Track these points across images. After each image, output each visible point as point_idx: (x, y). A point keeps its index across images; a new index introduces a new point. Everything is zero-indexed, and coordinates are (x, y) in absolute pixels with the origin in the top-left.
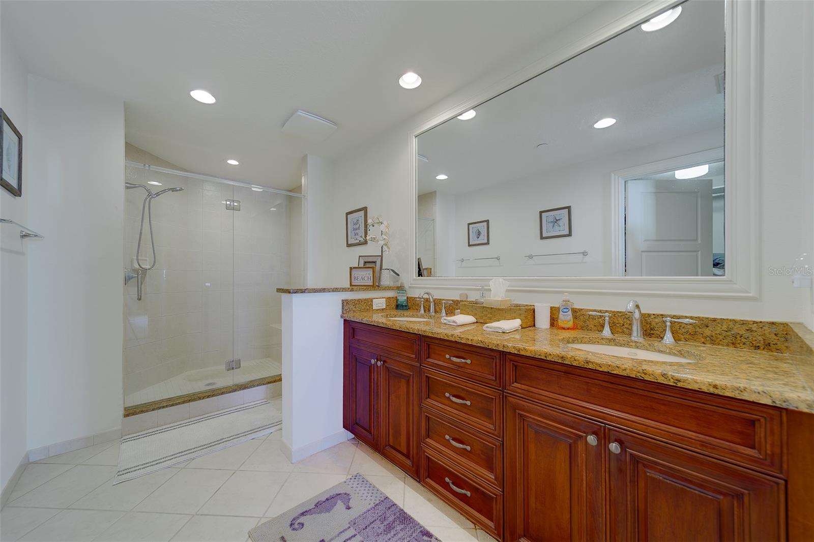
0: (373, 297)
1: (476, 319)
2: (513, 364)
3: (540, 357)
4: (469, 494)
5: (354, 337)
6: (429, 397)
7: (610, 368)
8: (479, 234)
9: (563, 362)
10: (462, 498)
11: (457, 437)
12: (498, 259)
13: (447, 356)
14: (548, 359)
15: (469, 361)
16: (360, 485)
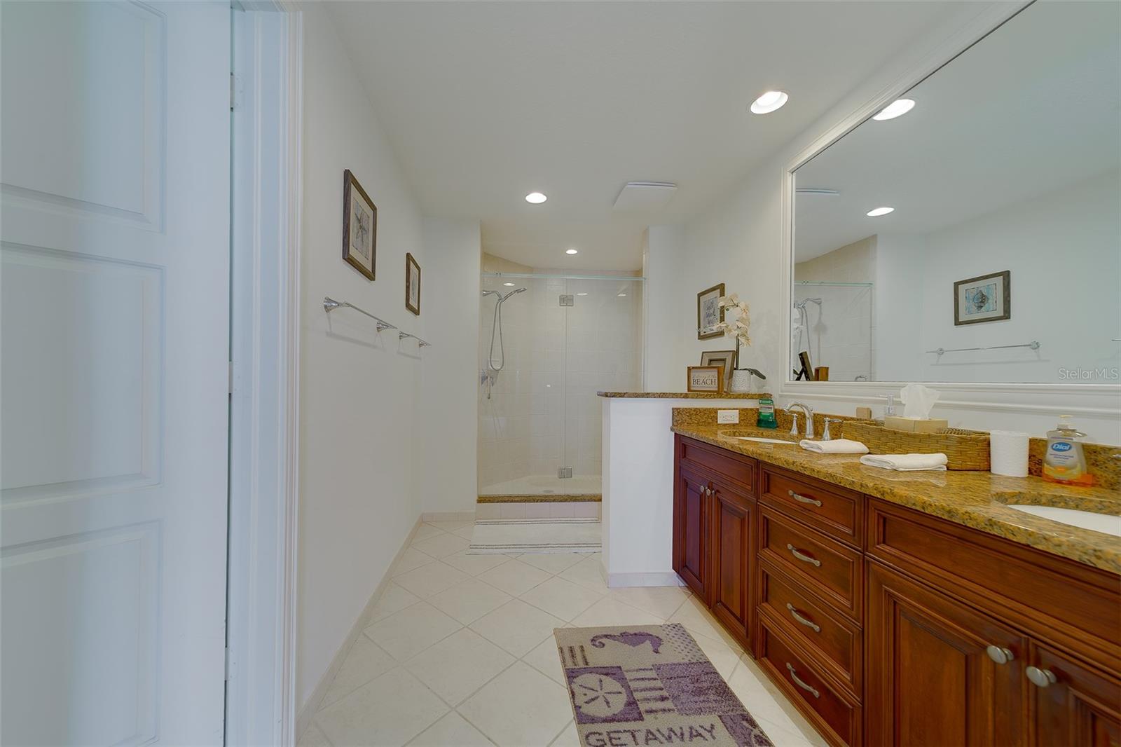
0: (718, 407)
1: (869, 448)
2: (879, 514)
3: (914, 507)
4: (817, 694)
5: (685, 457)
6: (767, 546)
7: (1032, 539)
8: (982, 300)
9: (949, 519)
10: (807, 696)
11: (804, 609)
12: (1035, 346)
13: (791, 492)
14: (927, 512)
15: (818, 503)
16: (678, 636)
